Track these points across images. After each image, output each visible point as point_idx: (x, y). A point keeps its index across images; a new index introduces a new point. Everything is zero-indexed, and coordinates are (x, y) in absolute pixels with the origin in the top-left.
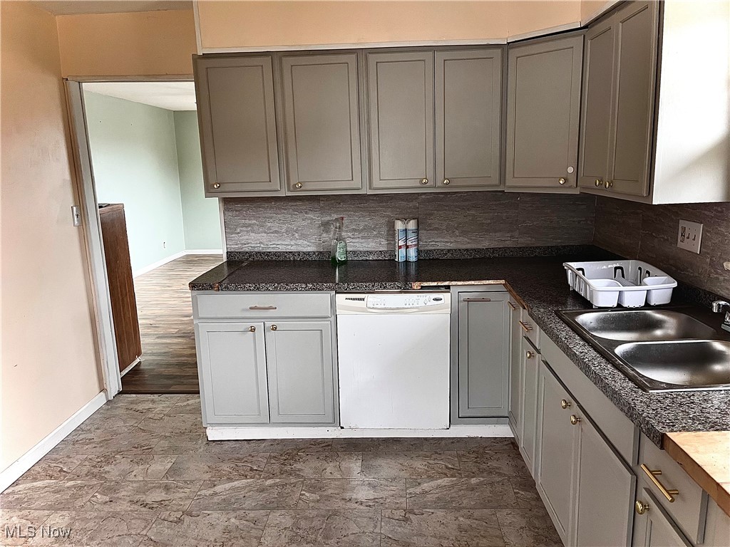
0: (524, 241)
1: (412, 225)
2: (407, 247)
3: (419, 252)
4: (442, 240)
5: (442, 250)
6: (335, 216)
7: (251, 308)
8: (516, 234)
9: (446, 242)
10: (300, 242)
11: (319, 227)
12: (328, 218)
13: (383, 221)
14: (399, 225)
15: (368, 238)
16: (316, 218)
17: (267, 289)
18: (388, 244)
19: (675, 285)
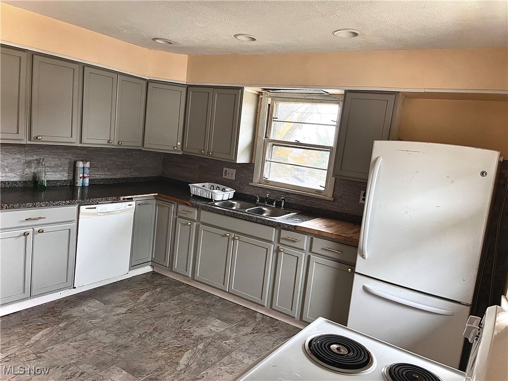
0: (135, 174)
1: (88, 165)
2: (84, 177)
3: (90, 180)
4: (99, 173)
5: (99, 179)
6: (35, 157)
7: (26, 220)
8: (132, 170)
9: (101, 175)
10: (9, 174)
11: (24, 164)
12: (31, 158)
13: (67, 161)
14: (80, 164)
15: (56, 172)
16: (22, 158)
17: (41, 206)
18: (68, 176)
19: (235, 191)
